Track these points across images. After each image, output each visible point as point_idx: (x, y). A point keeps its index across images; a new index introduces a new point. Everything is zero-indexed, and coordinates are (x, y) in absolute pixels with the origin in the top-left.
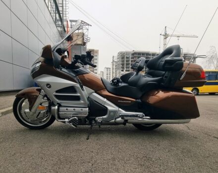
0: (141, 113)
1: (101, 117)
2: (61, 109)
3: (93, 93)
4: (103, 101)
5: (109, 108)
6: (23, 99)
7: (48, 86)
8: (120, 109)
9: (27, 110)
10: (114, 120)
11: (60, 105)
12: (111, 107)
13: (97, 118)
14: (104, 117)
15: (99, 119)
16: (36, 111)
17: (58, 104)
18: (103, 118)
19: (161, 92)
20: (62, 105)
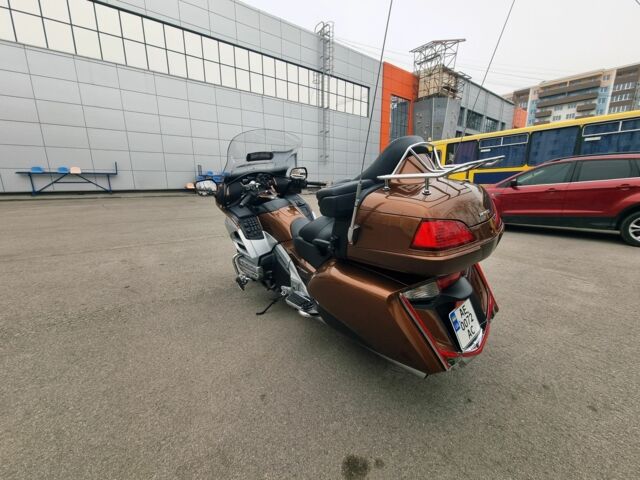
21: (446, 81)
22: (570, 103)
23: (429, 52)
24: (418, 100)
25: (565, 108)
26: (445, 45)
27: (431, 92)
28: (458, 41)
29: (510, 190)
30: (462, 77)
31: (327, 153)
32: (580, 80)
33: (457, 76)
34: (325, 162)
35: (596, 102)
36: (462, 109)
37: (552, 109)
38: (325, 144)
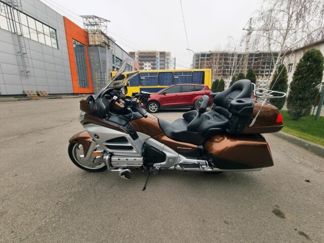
0: (204, 161)
1: (159, 164)
2: (113, 158)
3: (149, 138)
4: (161, 147)
5: (168, 154)
6: (76, 144)
7: (96, 137)
8: (180, 156)
9: (82, 156)
10: (173, 167)
11: (112, 155)
12: (170, 153)
13: (155, 165)
14: (162, 163)
15: (157, 165)
16: (91, 156)
17: (110, 153)
18: (161, 165)
19: (226, 138)
20: (115, 154)
21: (104, 40)
22: (149, 61)
23: (91, 20)
24: (89, 46)
25: (147, 62)
26: (100, 20)
27: (97, 43)
28: (107, 21)
29: (163, 96)
30: (111, 39)
31: (28, 69)
32: (150, 53)
33: (108, 38)
34: (27, 76)
35: (156, 66)
36: (113, 56)
37: (144, 62)
38: (24, 62)
